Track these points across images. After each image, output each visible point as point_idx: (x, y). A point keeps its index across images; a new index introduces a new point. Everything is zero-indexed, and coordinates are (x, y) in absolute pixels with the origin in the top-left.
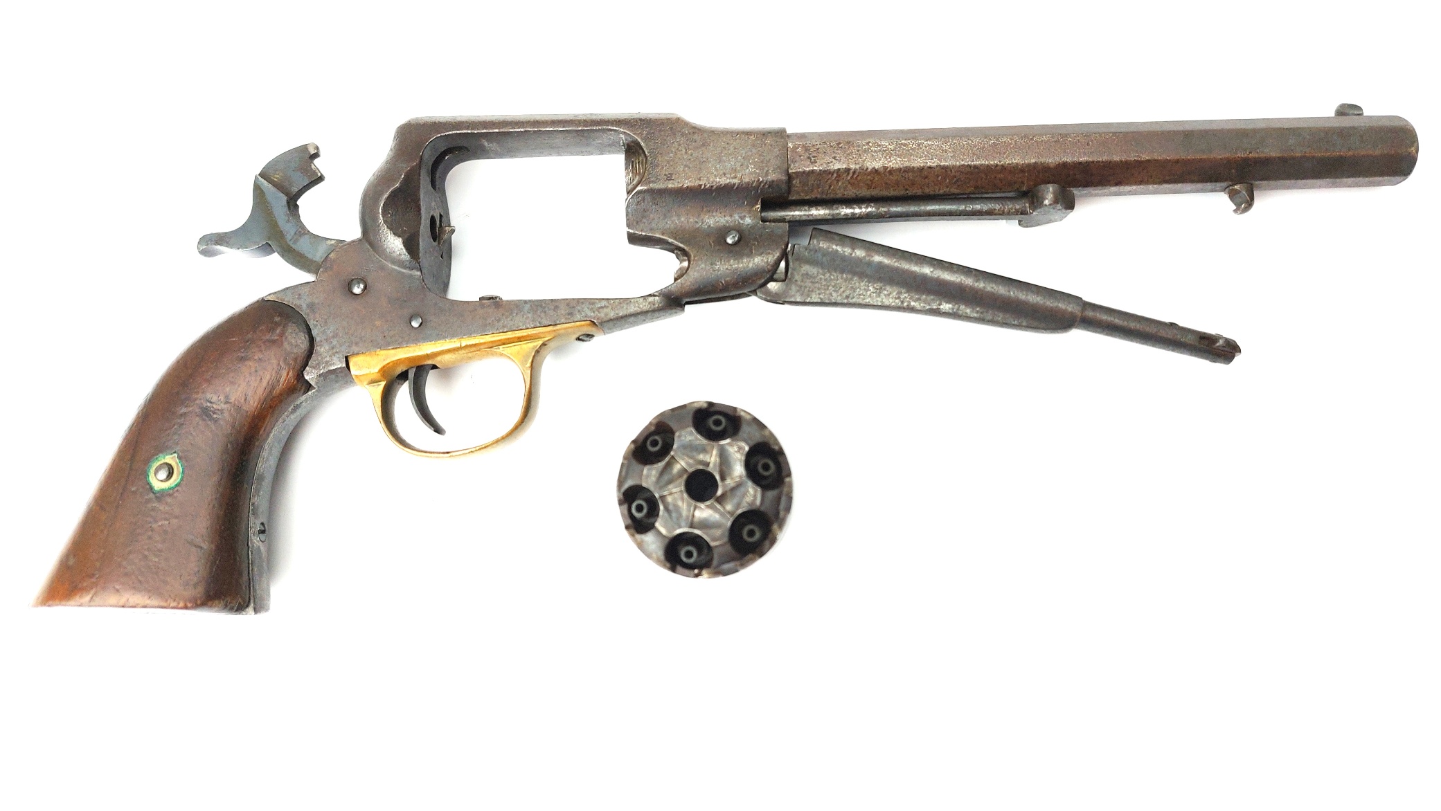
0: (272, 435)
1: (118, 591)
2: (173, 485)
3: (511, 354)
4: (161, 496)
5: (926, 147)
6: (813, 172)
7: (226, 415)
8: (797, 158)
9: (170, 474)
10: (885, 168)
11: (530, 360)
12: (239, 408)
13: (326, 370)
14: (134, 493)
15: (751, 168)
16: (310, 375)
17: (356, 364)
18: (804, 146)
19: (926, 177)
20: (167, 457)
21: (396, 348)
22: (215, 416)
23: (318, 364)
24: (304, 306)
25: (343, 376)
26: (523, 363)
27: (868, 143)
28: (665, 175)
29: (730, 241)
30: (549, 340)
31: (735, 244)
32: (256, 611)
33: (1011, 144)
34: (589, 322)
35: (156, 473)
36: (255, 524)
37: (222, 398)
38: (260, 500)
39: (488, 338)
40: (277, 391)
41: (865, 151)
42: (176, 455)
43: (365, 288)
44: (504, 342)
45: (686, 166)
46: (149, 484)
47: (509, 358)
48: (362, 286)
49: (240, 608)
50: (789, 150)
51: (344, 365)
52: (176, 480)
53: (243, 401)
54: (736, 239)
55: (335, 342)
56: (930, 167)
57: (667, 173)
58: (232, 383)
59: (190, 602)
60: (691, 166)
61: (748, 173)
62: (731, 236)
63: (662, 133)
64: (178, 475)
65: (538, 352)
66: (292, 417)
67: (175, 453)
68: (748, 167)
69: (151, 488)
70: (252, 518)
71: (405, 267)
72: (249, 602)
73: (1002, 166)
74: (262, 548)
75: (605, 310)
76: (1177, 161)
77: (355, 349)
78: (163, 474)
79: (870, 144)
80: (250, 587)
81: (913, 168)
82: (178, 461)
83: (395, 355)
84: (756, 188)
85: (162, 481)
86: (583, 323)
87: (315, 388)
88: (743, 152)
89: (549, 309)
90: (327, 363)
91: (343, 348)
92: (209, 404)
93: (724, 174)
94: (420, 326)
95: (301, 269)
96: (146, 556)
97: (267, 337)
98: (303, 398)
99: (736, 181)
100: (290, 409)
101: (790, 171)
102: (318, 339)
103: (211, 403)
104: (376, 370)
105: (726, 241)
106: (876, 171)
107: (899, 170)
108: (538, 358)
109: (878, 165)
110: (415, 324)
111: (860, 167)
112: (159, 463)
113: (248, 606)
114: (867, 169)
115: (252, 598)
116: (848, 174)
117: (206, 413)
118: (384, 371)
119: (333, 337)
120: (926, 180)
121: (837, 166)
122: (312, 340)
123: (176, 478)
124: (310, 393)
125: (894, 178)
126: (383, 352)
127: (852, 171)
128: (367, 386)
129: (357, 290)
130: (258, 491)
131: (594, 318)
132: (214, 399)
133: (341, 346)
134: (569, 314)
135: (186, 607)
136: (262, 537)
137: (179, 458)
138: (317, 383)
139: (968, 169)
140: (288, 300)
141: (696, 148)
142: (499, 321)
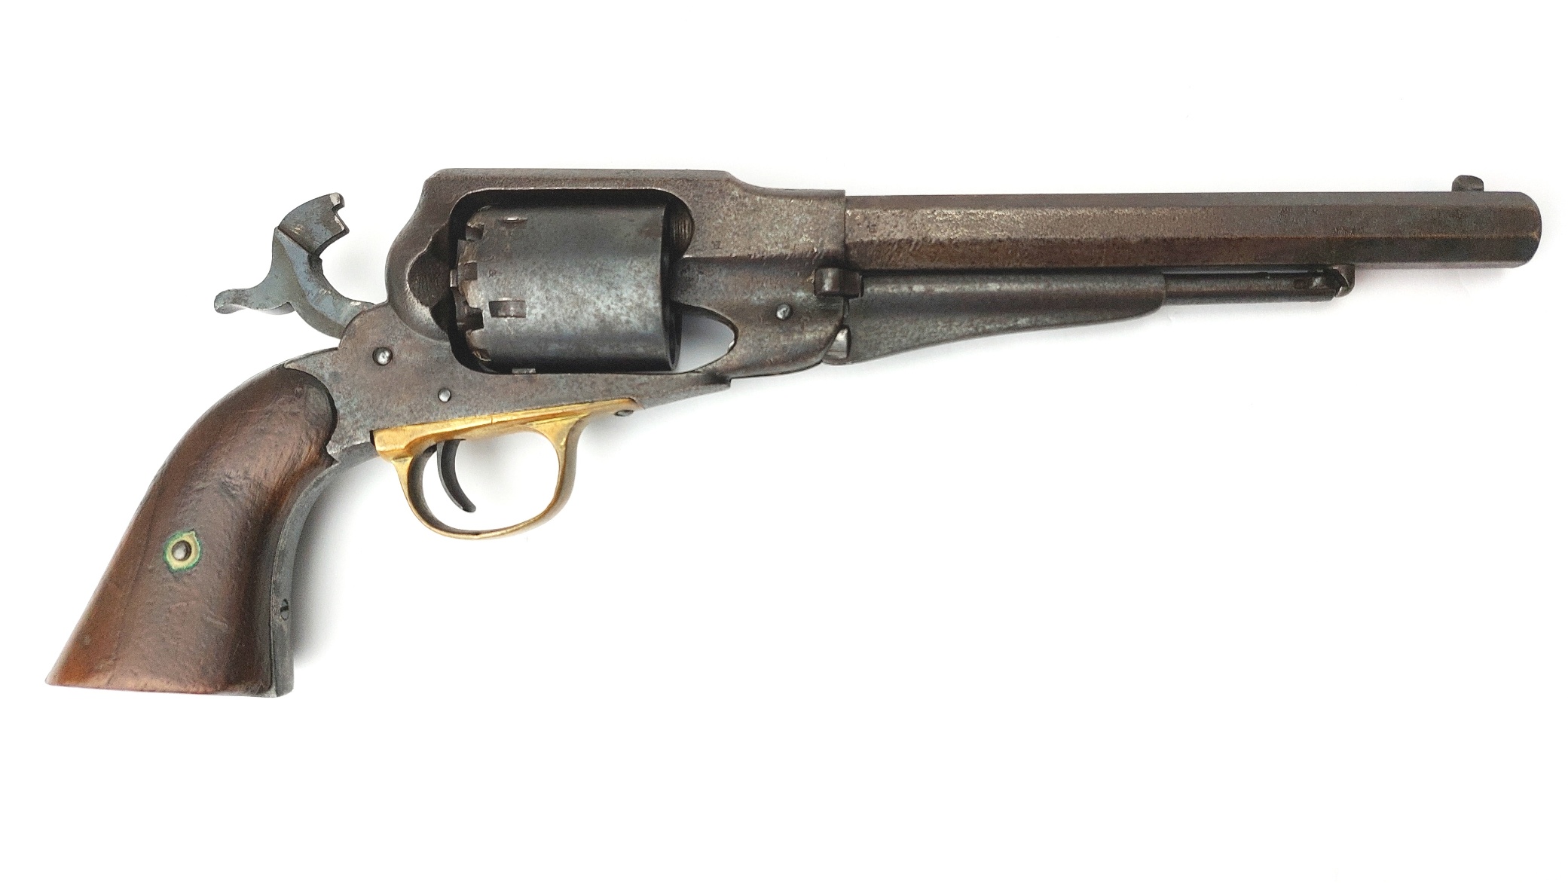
0: (293, 510)
1: (136, 674)
2: (191, 565)
3: (545, 431)
4: (178, 575)
5: (996, 217)
6: (872, 242)
7: (246, 490)
8: (856, 227)
9: (188, 552)
10: (951, 240)
11: (565, 439)
12: (259, 485)
13: (349, 445)
14: (151, 571)
15: (805, 239)
16: (333, 450)
17: (380, 439)
18: (863, 213)
19: (996, 250)
20: (184, 535)
21: (423, 424)
22: (234, 492)
23: (342, 439)
24: (327, 376)
25: (369, 449)
26: (557, 440)
27: (933, 213)
28: (713, 242)
29: (780, 315)
30: (584, 417)
31: (786, 319)
32: (279, 693)
33: (1090, 216)
34: (628, 400)
35: (173, 552)
36: (277, 602)
37: (241, 473)
38: (282, 576)
39: (521, 415)
40: (299, 465)
41: (929, 221)
42: (194, 533)
43: (391, 358)
44: (538, 419)
45: (735, 234)
46: (166, 562)
47: (543, 434)
48: (387, 354)
49: (261, 692)
50: (847, 217)
51: (369, 440)
52: (194, 560)
53: (262, 476)
54: (787, 314)
55: (359, 415)
56: (1000, 241)
57: (714, 241)
58: (251, 458)
59: (210, 687)
60: (740, 233)
61: (803, 242)
62: (782, 310)
63: (711, 196)
64: (196, 554)
65: (572, 430)
66: (315, 490)
67: (193, 530)
68: (802, 236)
69: (169, 567)
70: (273, 596)
71: (433, 337)
72: (271, 682)
73: (1079, 241)
74: (285, 628)
75: (645, 387)
76: (1272, 240)
77: (379, 423)
78: (180, 553)
79: (936, 213)
80: (271, 668)
81: (981, 240)
82: (195, 538)
83: (422, 431)
84: (810, 259)
85: (179, 560)
86: (621, 400)
87: (337, 462)
88: (797, 219)
89: (586, 385)
90: (350, 437)
91: (368, 422)
92: (227, 480)
93: (776, 243)
94: (449, 400)
95: (323, 332)
96: (164, 639)
97: (287, 408)
98: (326, 471)
99: (789, 252)
100: (312, 483)
101: (847, 242)
102: (341, 412)
103: (230, 478)
104: (403, 446)
105: (776, 315)
106: (940, 244)
107: (966, 243)
108: (574, 436)
109: (943, 235)
110: (444, 398)
111: (923, 239)
112: (176, 541)
113: (270, 688)
114: (931, 241)
115: (274, 679)
116: (910, 246)
117: (225, 488)
118: (411, 448)
119: (357, 410)
120: (996, 253)
121: (899, 236)
122: (334, 411)
123: (193, 558)
124: (333, 466)
125: (960, 251)
126: (410, 428)
127: (913, 243)
128: (393, 461)
129: (383, 359)
130: (279, 567)
131: (633, 395)
132: (233, 474)
133: (365, 420)
134: (607, 391)
135: (205, 693)
136: (285, 614)
137: (197, 535)
138: (340, 458)
139: (1041, 243)
140: (309, 368)
141: (747, 213)
142: (532, 396)
